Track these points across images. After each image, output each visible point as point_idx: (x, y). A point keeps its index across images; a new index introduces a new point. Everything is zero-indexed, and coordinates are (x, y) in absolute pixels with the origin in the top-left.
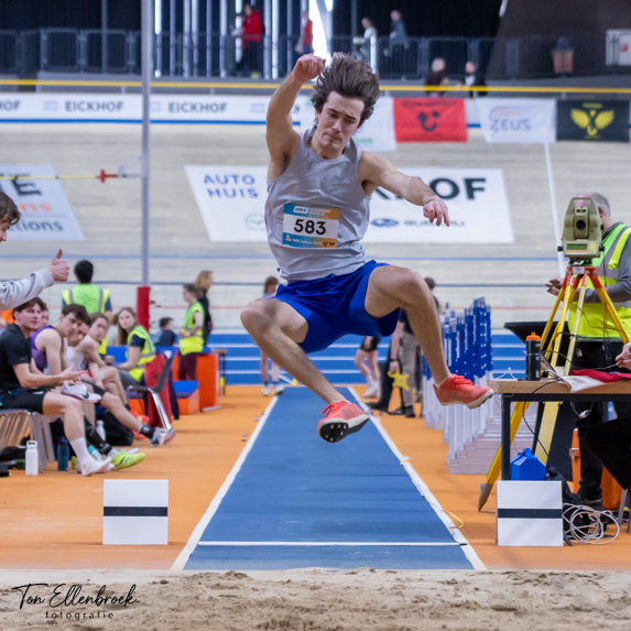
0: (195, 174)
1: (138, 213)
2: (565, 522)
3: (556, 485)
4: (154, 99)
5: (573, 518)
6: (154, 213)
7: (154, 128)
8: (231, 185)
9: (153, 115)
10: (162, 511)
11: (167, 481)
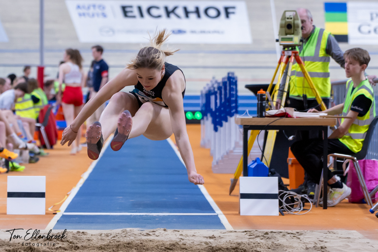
0: (71, 4)
1: (38, 26)
2: (280, 201)
3: (275, 180)
8: (92, 10)
10: (42, 195)
11: (45, 177)
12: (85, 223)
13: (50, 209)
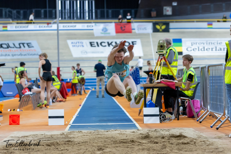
0: (69, 42)
1: (57, 51)
2: (160, 118)
3: (158, 109)
4: (60, 25)
5: (162, 116)
6: (60, 51)
7: (60, 32)
8: (78, 44)
9: (60, 28)
10: (63, 117)
11: (63, 110)
12: (81, 128)
13: (66, 123)
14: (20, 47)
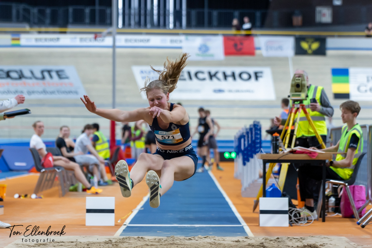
0: (136, 70)
1: (111, 87)
2: (290, 216)
3: (286, 200)
5: (293, 214)
7: (118, 50)
10: (112, 211)
12: (143, 231)
13: (119, 222)
14: (43, 78)
